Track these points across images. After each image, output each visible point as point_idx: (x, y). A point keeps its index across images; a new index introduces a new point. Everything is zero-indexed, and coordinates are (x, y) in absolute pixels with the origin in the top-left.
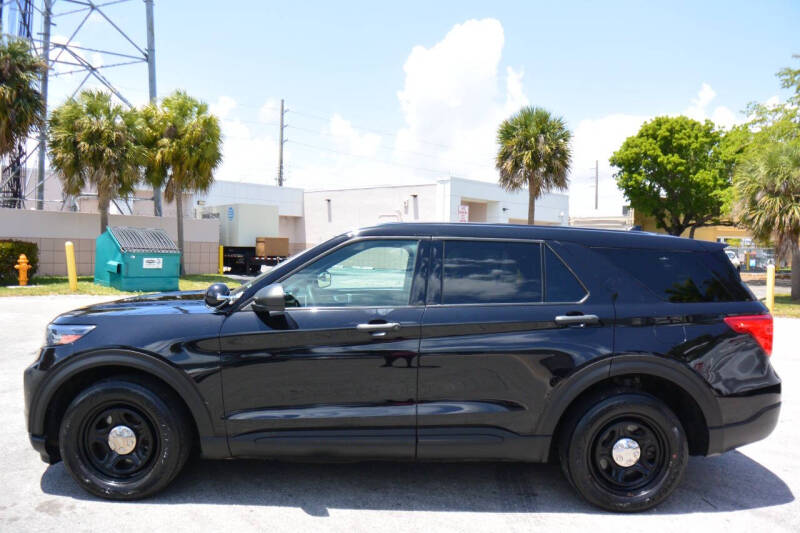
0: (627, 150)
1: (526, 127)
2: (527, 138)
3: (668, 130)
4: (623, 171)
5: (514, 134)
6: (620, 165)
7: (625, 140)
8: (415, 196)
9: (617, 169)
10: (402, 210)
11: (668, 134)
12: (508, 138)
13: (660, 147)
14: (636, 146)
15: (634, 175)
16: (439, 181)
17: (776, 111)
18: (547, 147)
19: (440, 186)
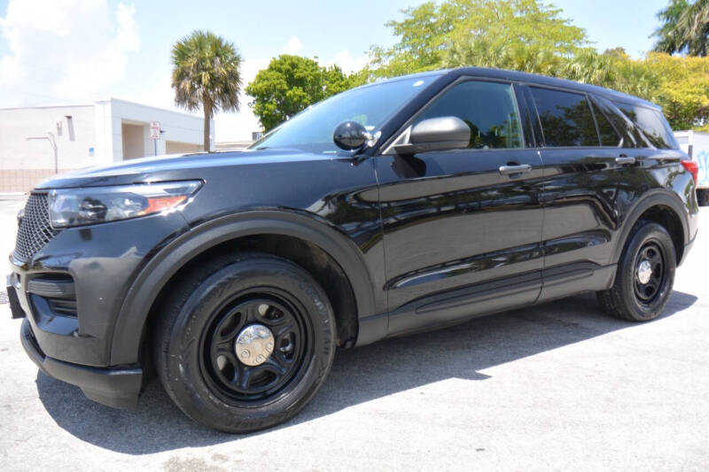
0: (259, 82)
1: (201, 49)
2: (202, 60)
3: (289, 65)
4: (257, 100)
5: (190, 55)
6: (254, 95)
7: (257, 73)
8: (69, 117)
9: (251, 99)
10: (55, 131)
11: (290, 68)
12: (183, 59)
13: (286, 80)
14: (267, 79)
15: (266, 105)
16: (97, 102)
17: (390, 54)
18: (223, 70)
19: (99, 108)
